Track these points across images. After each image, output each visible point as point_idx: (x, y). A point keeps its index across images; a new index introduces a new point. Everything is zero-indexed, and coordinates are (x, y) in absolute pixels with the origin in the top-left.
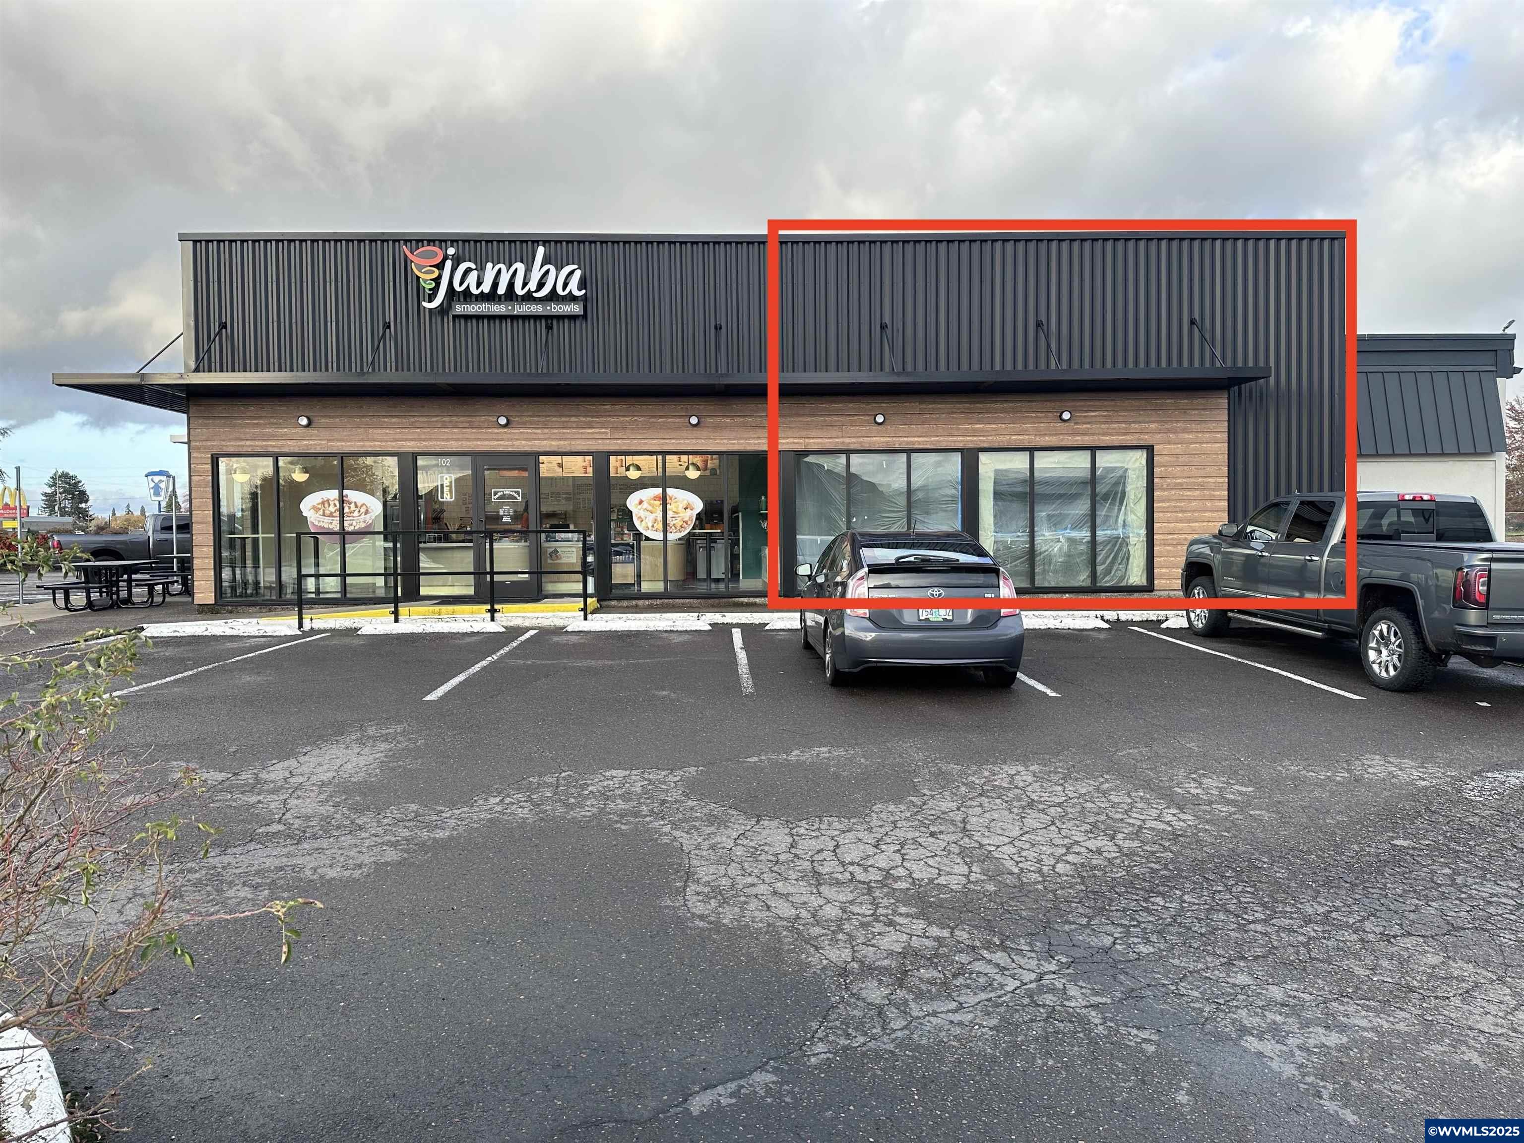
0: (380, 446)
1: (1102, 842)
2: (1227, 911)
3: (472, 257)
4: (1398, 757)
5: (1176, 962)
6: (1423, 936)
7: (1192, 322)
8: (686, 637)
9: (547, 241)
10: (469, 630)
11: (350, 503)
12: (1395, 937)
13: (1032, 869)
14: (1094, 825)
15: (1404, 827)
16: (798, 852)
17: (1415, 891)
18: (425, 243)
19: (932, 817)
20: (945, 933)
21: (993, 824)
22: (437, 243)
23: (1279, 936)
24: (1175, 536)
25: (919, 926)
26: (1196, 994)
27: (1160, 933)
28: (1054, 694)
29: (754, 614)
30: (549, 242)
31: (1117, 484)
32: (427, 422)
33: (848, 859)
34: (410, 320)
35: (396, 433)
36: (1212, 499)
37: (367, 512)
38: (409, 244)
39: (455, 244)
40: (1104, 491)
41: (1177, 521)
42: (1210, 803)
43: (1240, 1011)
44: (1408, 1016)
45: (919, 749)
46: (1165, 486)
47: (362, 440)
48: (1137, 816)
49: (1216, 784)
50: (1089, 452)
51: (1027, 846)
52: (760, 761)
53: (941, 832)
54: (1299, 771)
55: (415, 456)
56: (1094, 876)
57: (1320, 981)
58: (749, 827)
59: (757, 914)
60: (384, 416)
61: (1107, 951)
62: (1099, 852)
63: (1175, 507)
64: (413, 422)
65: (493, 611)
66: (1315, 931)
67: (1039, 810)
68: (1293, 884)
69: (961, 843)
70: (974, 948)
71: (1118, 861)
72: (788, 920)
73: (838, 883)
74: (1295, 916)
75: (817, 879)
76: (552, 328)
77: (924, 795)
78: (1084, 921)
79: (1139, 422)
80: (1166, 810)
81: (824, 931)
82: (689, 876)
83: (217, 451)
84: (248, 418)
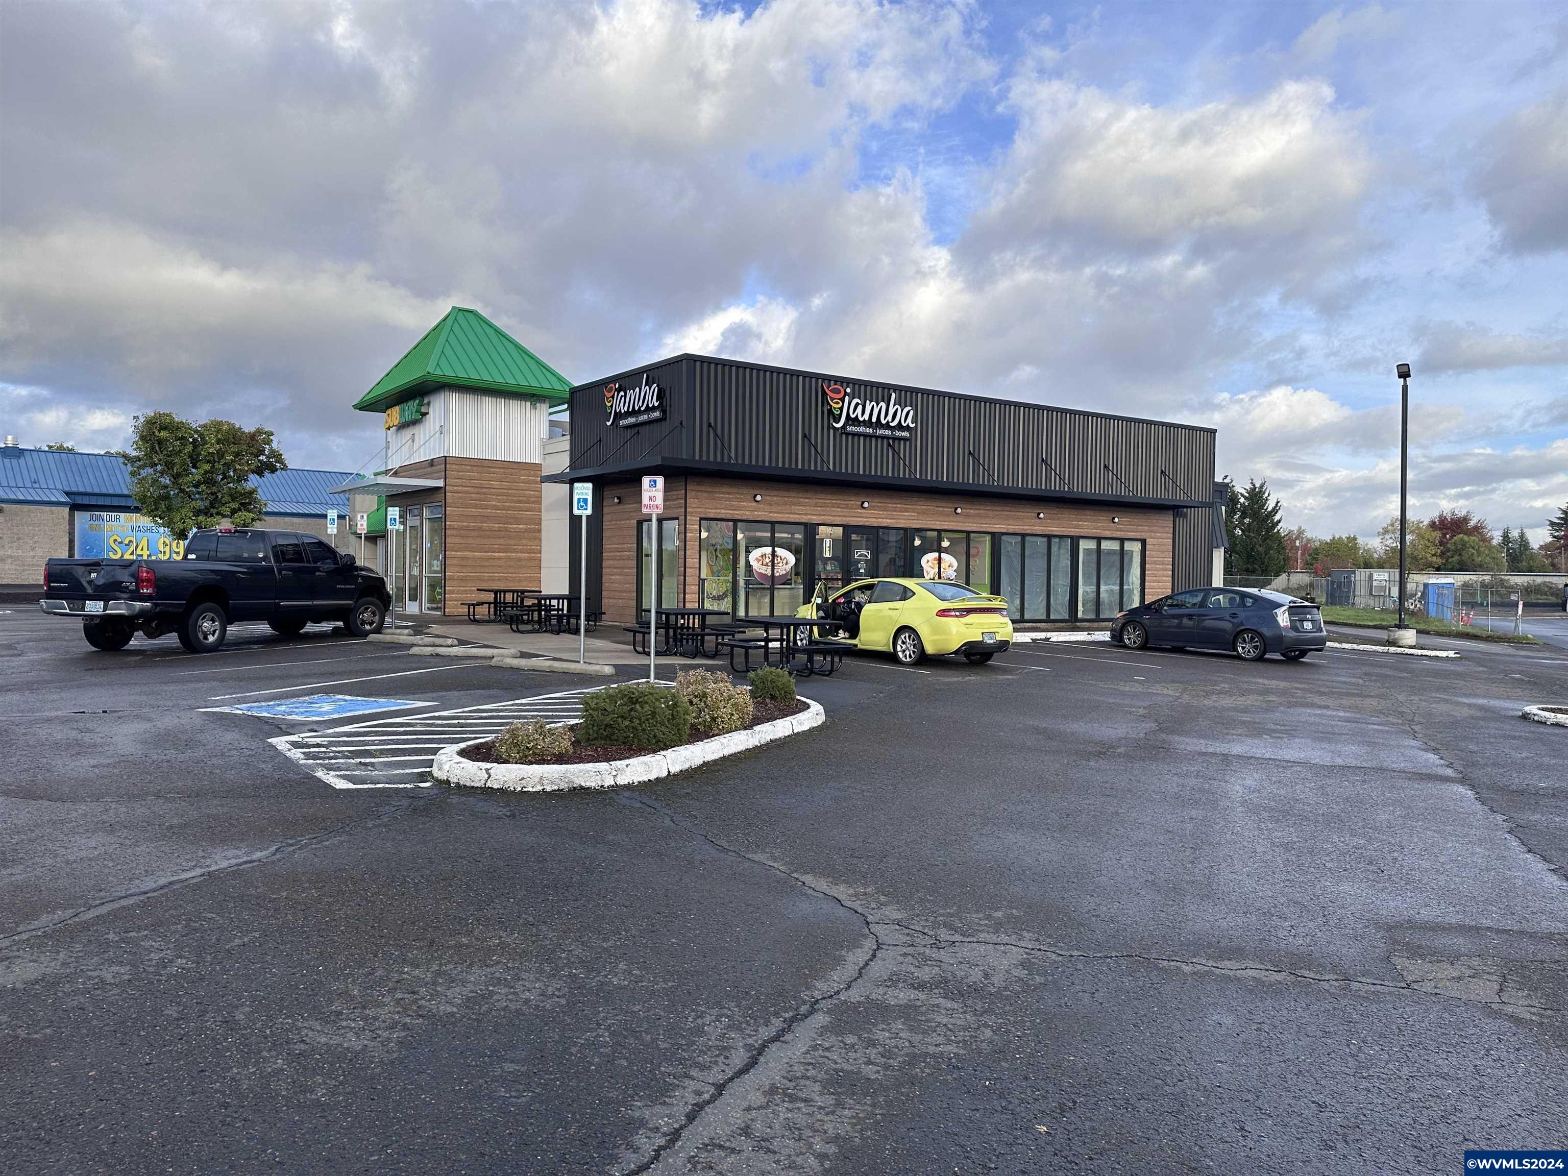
0: (798, 518)
3: (859, 395)
11: (778, 557)
18: (834, 382)
22: (840, 383)
31: (1130, 559)
32: (825, 502)
34: (824, 434)
35: (806, 510)
36: (1166, 570)
37: (787, 564)
38: (826, 381)
39: (850, 385)
40: (1125, 563)
41: (1155, 581)
46: (1150, 562)
50: (1120, 542)
60: (801, 497)
63: (1153, 574)
64: (817, 502)
76: (893, 446)
79: (1141, 526)
83: (703, 516)
84: (723, 493)
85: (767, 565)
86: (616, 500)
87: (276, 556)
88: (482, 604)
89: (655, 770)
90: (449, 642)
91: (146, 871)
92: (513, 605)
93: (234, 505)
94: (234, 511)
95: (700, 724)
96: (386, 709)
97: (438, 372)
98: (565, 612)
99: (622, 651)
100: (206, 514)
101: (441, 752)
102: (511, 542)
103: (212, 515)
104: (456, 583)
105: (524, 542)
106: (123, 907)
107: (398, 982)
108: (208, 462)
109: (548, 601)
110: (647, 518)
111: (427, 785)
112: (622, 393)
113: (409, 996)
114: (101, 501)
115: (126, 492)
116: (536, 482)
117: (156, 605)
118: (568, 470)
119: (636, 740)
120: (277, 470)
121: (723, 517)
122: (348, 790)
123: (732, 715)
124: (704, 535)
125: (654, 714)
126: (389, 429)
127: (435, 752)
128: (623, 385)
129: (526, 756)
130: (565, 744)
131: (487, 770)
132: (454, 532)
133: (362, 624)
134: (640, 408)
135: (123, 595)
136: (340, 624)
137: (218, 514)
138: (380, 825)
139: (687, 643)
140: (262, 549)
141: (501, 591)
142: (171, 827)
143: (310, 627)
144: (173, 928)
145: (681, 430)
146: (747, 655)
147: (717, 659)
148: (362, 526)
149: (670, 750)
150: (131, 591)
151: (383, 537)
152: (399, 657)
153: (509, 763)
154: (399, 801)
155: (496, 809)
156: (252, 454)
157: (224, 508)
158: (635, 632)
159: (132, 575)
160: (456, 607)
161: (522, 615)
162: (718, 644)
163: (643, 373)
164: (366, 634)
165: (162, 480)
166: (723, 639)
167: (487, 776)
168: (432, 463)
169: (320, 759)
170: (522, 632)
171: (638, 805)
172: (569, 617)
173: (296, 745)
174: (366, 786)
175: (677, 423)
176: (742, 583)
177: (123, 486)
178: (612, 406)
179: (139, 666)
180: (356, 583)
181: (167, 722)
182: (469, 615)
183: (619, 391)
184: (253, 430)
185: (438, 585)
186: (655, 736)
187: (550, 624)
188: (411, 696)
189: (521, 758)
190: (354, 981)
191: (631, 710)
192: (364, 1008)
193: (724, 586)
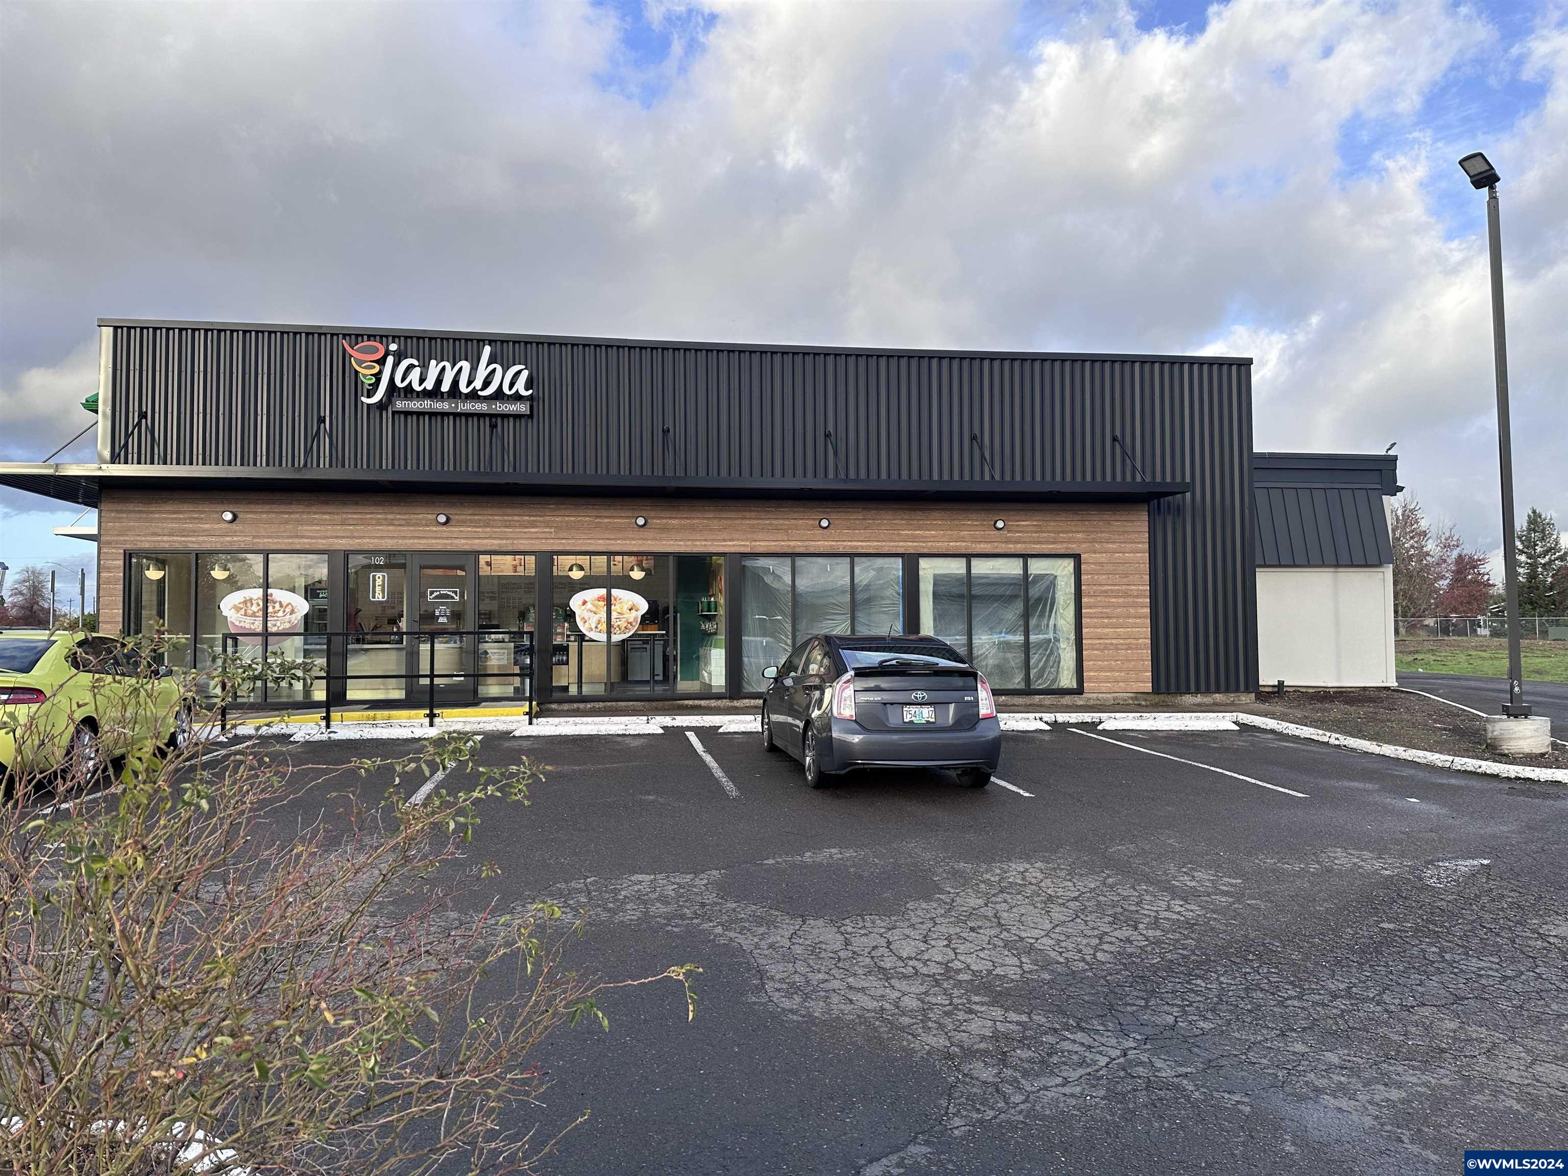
0: (310, 544)
1: (1126, 932)
2: (1262, 990)
3: (415, 355)
4: (1357, 849)
5: (1236, 1035)
6: (1435, 1006)
7: (1114, 439)
8: (640, 742)
9: (492, 341)
10: (410, 736)
11: (275, 603)
12: (1413, 1007)
13: (1076, 958)
14: (1115, 916)
15: (1385, 912)
16: (856, 949)
17: (1414, 968)
18: (365, 337)
19: (965, 914)
20: (1024, 1018)
21: (1023, 919)
22: (378, 338)
23: (1315, 1009)
24: (1102, 641)
25: (997, 1013)
26: (1265, 1061)
27: (1213, 1011)
28: (1027, 795)
29: (705, 717)
30: (495, 341)
31: (1048, 589)
32: (361, 519)
33: (905, 955)
34: (347, 415)
35: (327, 530)
36: (1135, 605)
37: (292, 612)
38: (348, 338)
39: (397, 340)
40: (1037, 595)
41: (1107, 626)
42: (1209, 895)
43: (1308, 1074)
44: (1448, 1072)
45: (924, 848)
46: (1092, 593)
47: (291, 537)
48: (1149, 907)
49: (1207, 877)
50: (1021, 560)
51: (1063, 938)
52: (777, 862)
53: (980, 927)
54: (1275, 863)
55: (347, 554)
56: (1134, 962)
57: (1365, 1047)
58: (797, 927)
59: (843, 1007)
60: (315, 513)
61: (1173, 1028)
62: (1128, 940)
63: (1101, 613)
64: (345, 519)
65: (432, 716)
66: (1345, 1004)
67: (1060, 905)
68: (1309, 964)
69: (1002, 936)
70: (1055, 1030)
71: (1149, 949)
72: (874, 1011)
73: (905, 977)
74: (1322, 992)
75: (885, 975)
76: (496, 426)
77: (949, 893)
78: (1143, 1003)
79: (1067, 532)
80: (1172, 902)
81: (914, 1021)
82: (761, 974)
83: (128, 546)
85: (254, 615)
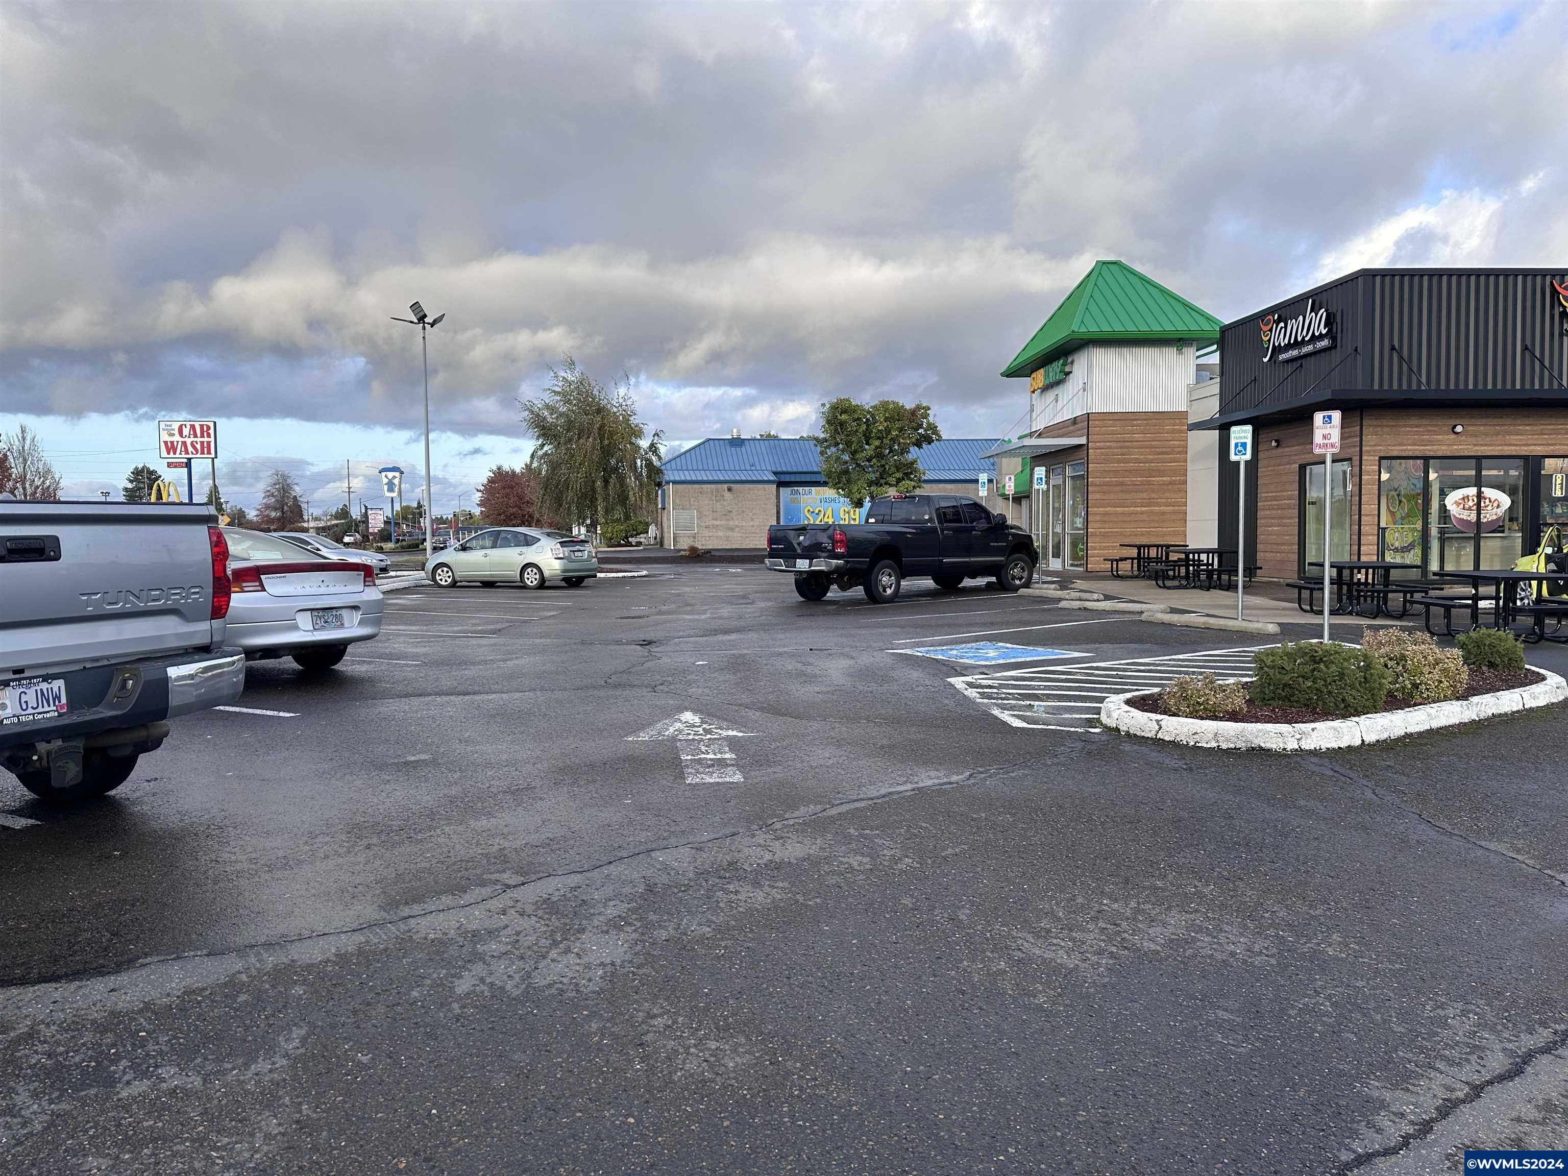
0: (1516, 450)
11: (1486, 499)
35: (1529, 439)
37: (1499, 507)
38: (1556, 278)
55: (1539, 458)
64: (1542, 430)
83: (1382, 454)
84: (1411, 426)
85: (1470, 509)
86: (1274, 444)
87: (939, 516)
88: (1126, 559)
89: (1346, 738)
90: (1095, 596)
91: (870, 781)
92: (1158, 560)
93: (899, 475)
94: (899, 480)
95: (1397, 690)
96: (1045, 658)
97: (1083, 329)
98: (1216, 567)
99: (1284, 609)
100: (877, 484)
101: (1107, 700)
102: (1153, 496)
103: (881, 485)
104: (1097, 539)
105: (1168, 495)
106: (857, 808)
107: (1099, 912)
108: (878, 438)
109: (1196, 555)
110: (1321, 460)
111: (1097, 730)
112: (1282, 324)
113: (1112, 927)
114: (798, 478)
115: (816, 470)
116: (1180, 432)
117: (847, 562)
118: (1218, 415)
119: (1320, 703)
120: (933, 441)
121: (1411, 454)
122: (1023, 729)
123: (1441, 682)
124: (1385, 476)
125: (1342, 675)
126: (1033, 392)
127: (1101, 700)
128: (1283, 316)
129: (1197, 711)
130: (1239, 702)
131: (1158, 721)
132: (1096, 489)
133: (1013, 579)
134: (1304, 338)
135: (824, 554)
136: (994, 579)
137: (886, 483)
138: (1058, 764)
139: (1365, 600)
140: (928, 511)
141: (1144, 546)
142: (882, 747)
143: (967, 582)
144: (897, 831)
145: (1355, 359)
146: (1448, 615)
147: (1405, 621)
148: (1010, 487)
149: (1363, 717)
150: (829, 551)
151: (1028, 497)
152: (1049, 610)
153: (1179, 716)
154: (1073, 743)
155: (1170, 761)
156: (913, 428)
157: (891, 478)
158: (1300, 588)
159: (829, 537)
160: (1098, 563)
161: (1167, 571)
162: (1405, 601)
163: (1308, 298)
164: (1016, 589)
165: (843, 457)
166: (1412, 597)
167: (1157, 727)
168: (1075, 421)
169: (994, 699)
170: (1169, 588)
171: (1330, 773)
172: (1220, 573)
173: (971, 685)
174: (1040, 727)
175: (1350, 350)
176: (1434, 531)
177: (814, 464)
178: (1269, 340)
179: (836, 613)
180: (1007, 541)
181: (865, 659)
182: (1112, 571)
183: (1277, 322)
184: (913, 406)
185: (1080, 542)
186: (1343, 700)
187: (1199, 580)
188: (1066, 647)
189: (1191, 713)
190: (1057, 904)
191: (1314, 670)
192: (1071, 930)
193: (1410, 535)
